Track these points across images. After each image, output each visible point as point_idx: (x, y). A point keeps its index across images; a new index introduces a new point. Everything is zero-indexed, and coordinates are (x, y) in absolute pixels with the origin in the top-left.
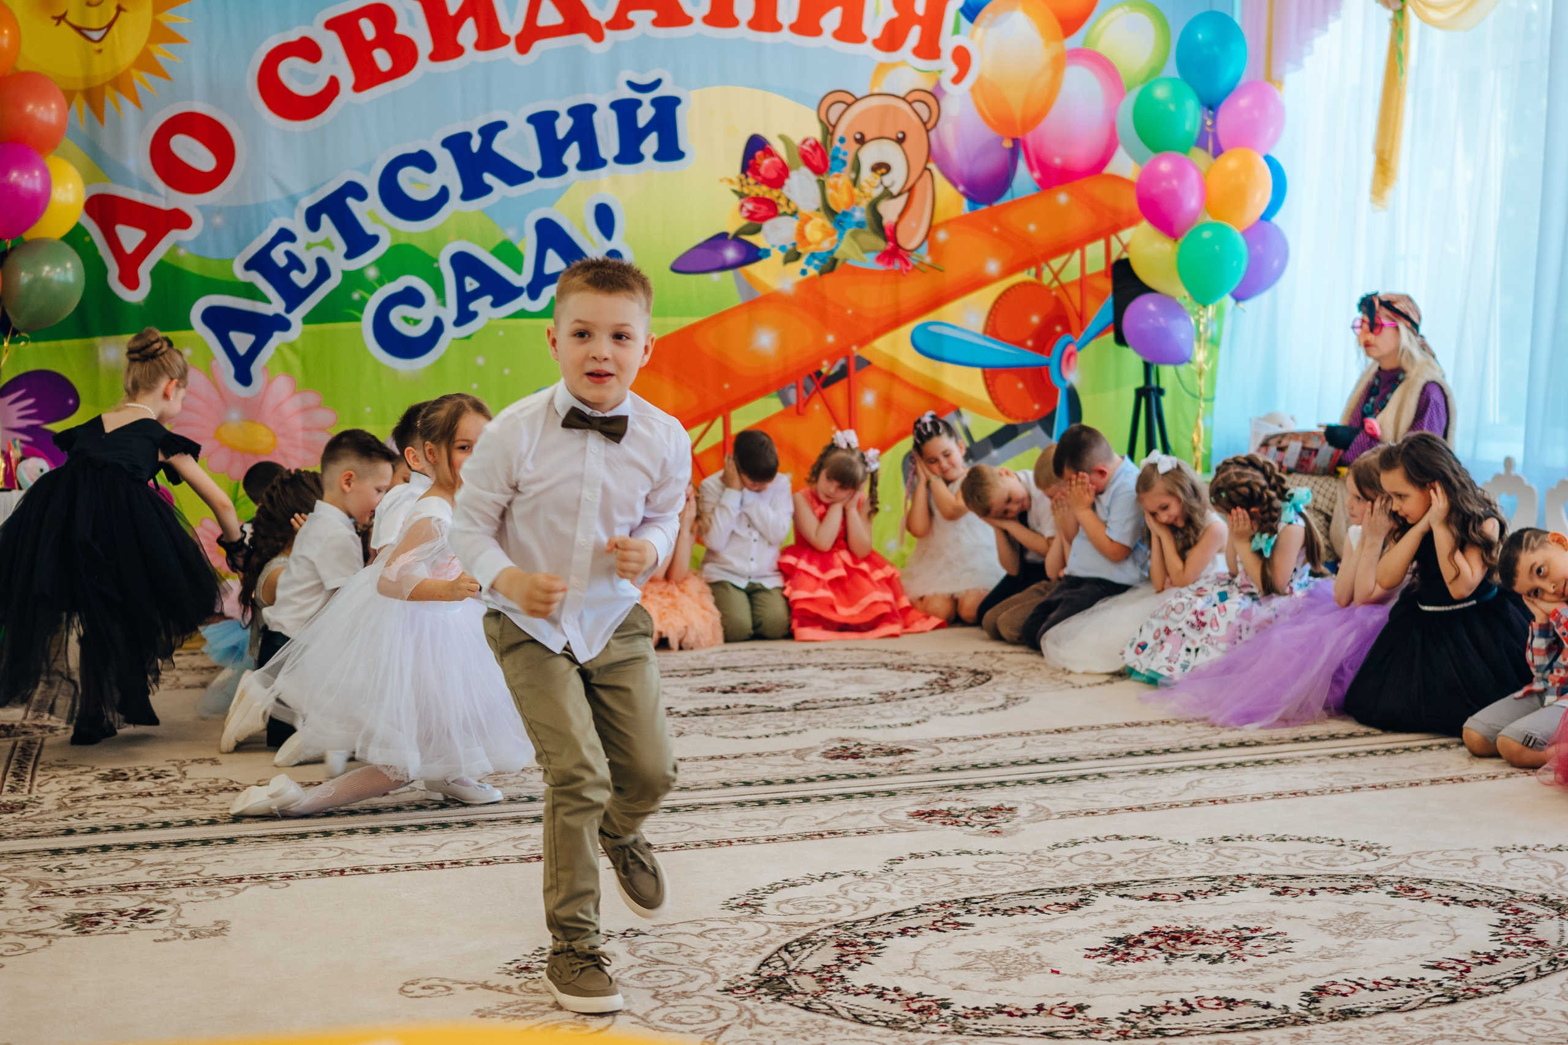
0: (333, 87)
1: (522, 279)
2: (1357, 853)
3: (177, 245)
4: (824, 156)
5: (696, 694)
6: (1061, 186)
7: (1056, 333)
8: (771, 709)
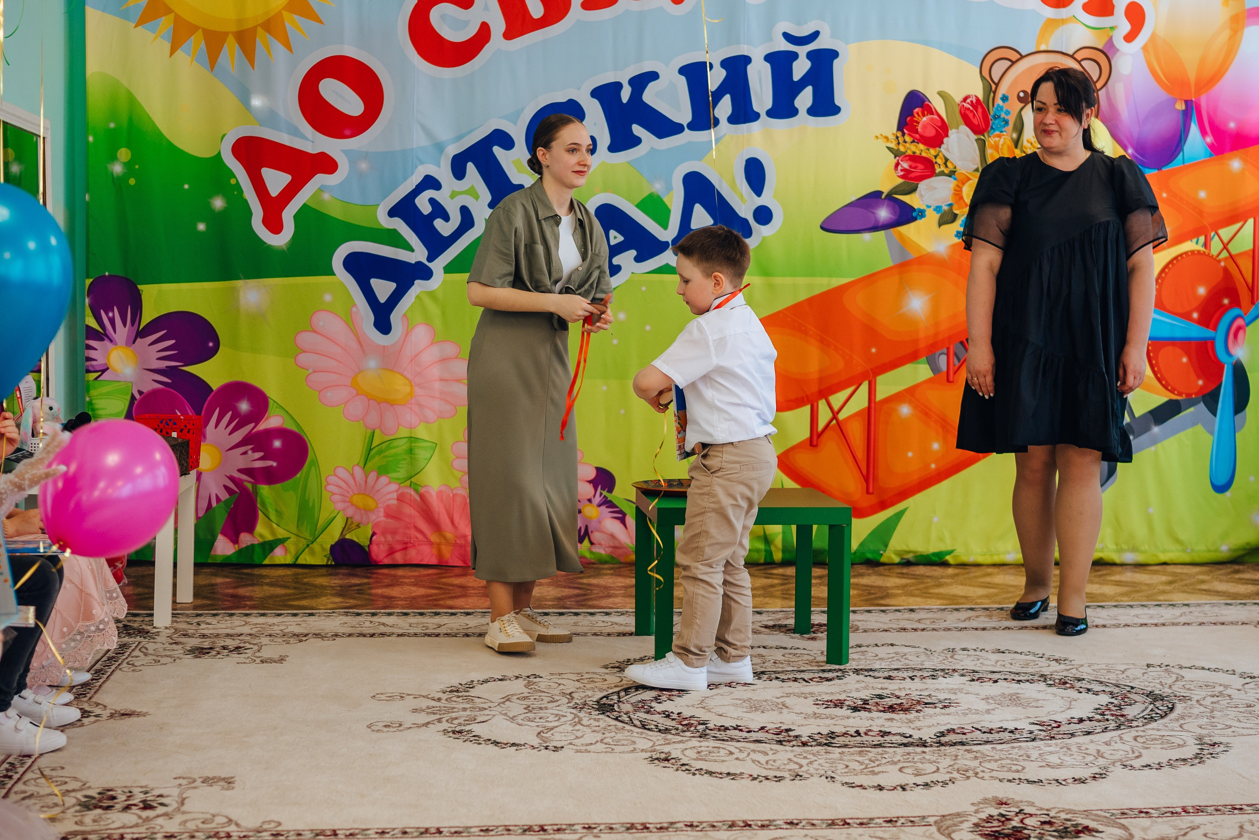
0: (484, 34)
1: (668, 234)
3: (322, 189)
4: (985, 115)
5: (821, 710)
6: (1235, 152)
7: (1224, 306)
8: (910, 740)
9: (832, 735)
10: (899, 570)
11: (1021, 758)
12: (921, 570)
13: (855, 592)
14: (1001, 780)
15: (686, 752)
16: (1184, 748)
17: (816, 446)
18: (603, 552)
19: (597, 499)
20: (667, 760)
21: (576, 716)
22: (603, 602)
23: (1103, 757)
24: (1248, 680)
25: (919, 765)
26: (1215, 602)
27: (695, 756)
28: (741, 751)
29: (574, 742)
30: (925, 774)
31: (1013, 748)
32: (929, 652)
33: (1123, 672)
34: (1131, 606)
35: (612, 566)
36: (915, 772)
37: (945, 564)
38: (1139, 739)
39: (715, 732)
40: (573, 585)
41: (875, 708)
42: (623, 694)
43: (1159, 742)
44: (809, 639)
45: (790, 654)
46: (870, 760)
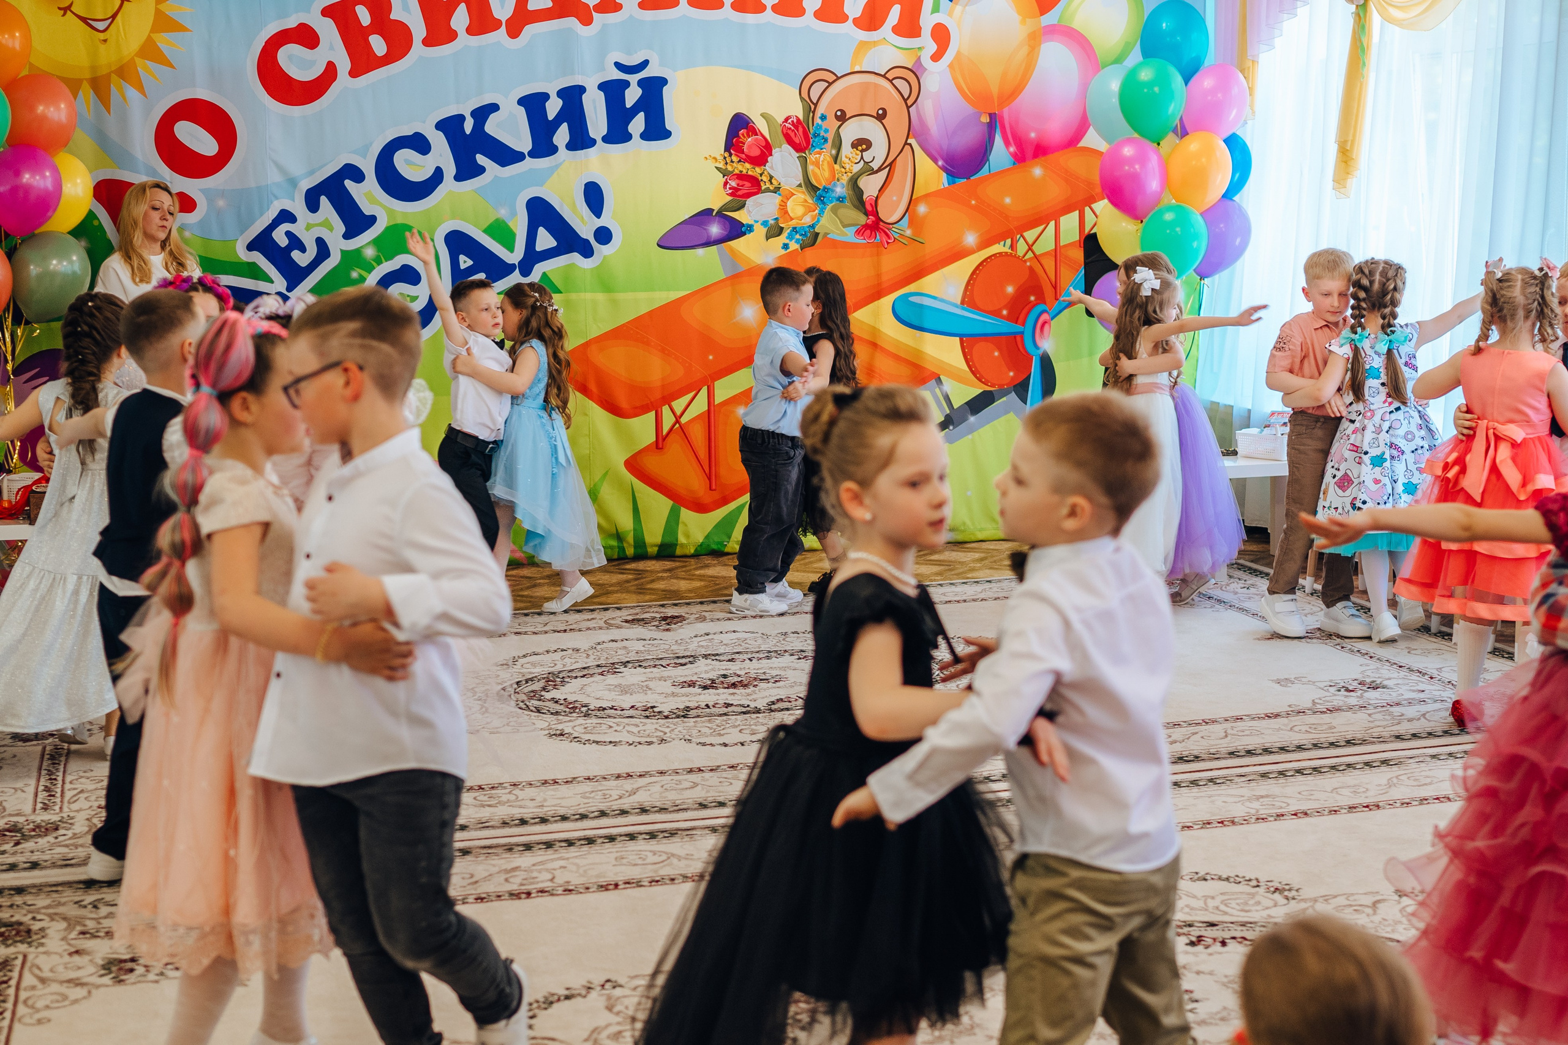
0: (330, 72)
1: (514, 257)
2: (1269, 895)
4: (806, 133)
5: (678, 690)
6: (1036, 160)
7: (1030, 302)
8: (748, 709)
9: (688, 709)
13: (702, 583)
15: (575, 728)
17: (662, 448)
20: (562, 735)
21: (482, 706)
25: (754, 727)
27: (583, 731)
28: (618, 725)
32: (765, 636)
34: (941, 585)
36: (751, 732)
39: (596, 712)
41: (721, 686)
45: (649, 644)
46: (718, 725)
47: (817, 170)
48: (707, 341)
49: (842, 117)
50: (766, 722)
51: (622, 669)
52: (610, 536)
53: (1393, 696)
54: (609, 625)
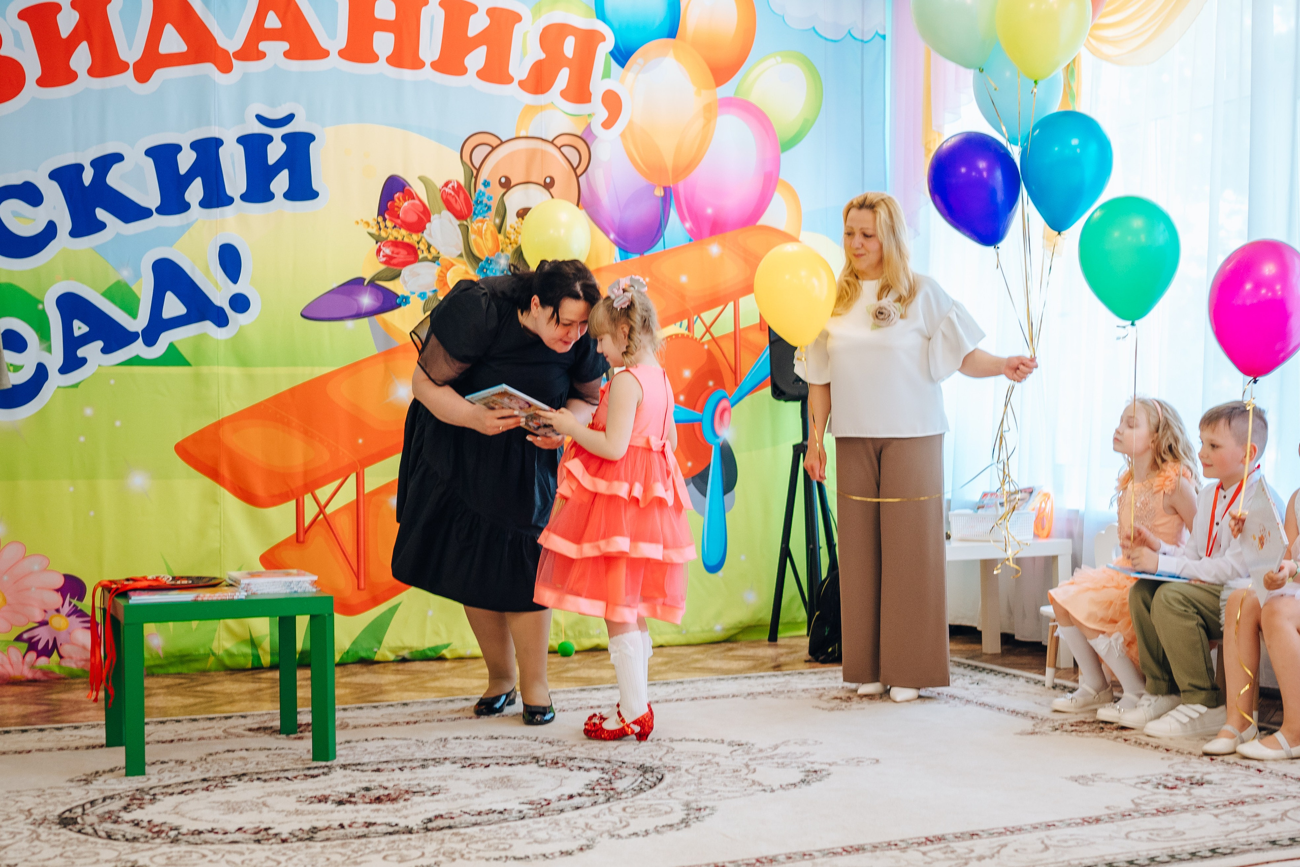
1: (138, 323)
4: (467, 200)
5: (305, 807)
6: (713, 237)
7: (708, 387)
8: (396, 828)
9: (315, 830)
10: (393, 667)
11: (509, 837)
12: (417, 666)
13: (348, 691)
14: (487, 860)
15: (155, 859)
16: (671, 815)
17: (303, 542)
18: (73, 666)
19: (67, 609)
21: (34, 832)
22: (74, 717)
23: (590, 829)
24: (736, 747)
25: (405, 852)
26: (708, 677)
28: (215, 853)
29: (29, 858)
30: (410, 860)
31: (501, 828)
32: (421, 743)
33: (616, 749)
35: (85, 680)
36: (400, 859)
37: (442, 659)
38: (627, 810)
39: (188, 836)
40: (39, 702)
41: (361, 801)
42: (88, 806)
43: (648, 810)
44: (295, 738)
45: (274, 754)
46: (353, 851)
47: (479, 240)
48: (357, 424)
49: (507, 185)
50: (420, 844)
51: (235, 782)
52: (244, 641)
53: (1228, 794)
54: (228, 734)
